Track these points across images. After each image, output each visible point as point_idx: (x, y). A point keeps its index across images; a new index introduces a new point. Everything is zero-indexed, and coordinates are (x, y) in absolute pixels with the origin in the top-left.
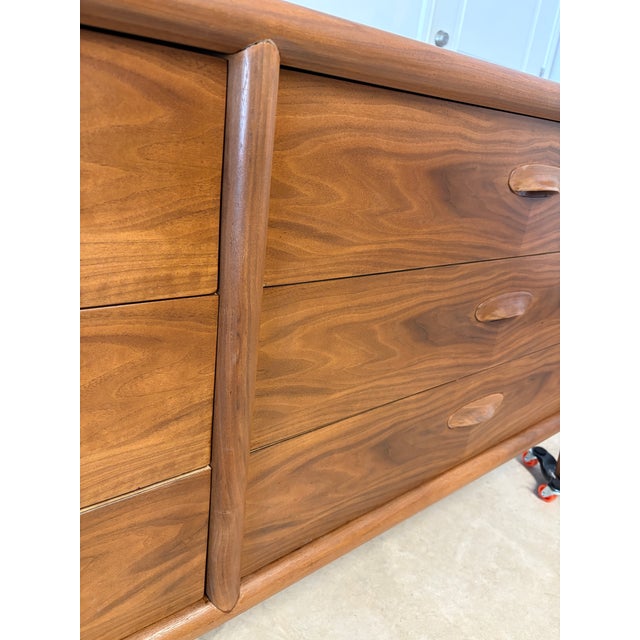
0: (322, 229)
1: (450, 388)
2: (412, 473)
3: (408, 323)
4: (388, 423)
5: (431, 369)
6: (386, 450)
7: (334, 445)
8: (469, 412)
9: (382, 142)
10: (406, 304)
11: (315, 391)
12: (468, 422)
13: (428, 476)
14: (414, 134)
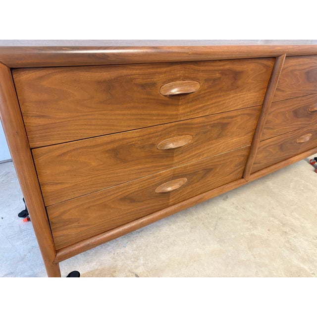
0: (282, 89)
1: (299, 131)
2: (286, 155)
3: (294, 111)
4: (283, 139)
5: (296, 125)
6: (281, 147)
7: (272, 143)
8: (302, 138)
9: (297, 68)
10: (294, 106)
11: (272, 129)
12: (302, 141)
13: (288, 157)
14: (303, 65)
